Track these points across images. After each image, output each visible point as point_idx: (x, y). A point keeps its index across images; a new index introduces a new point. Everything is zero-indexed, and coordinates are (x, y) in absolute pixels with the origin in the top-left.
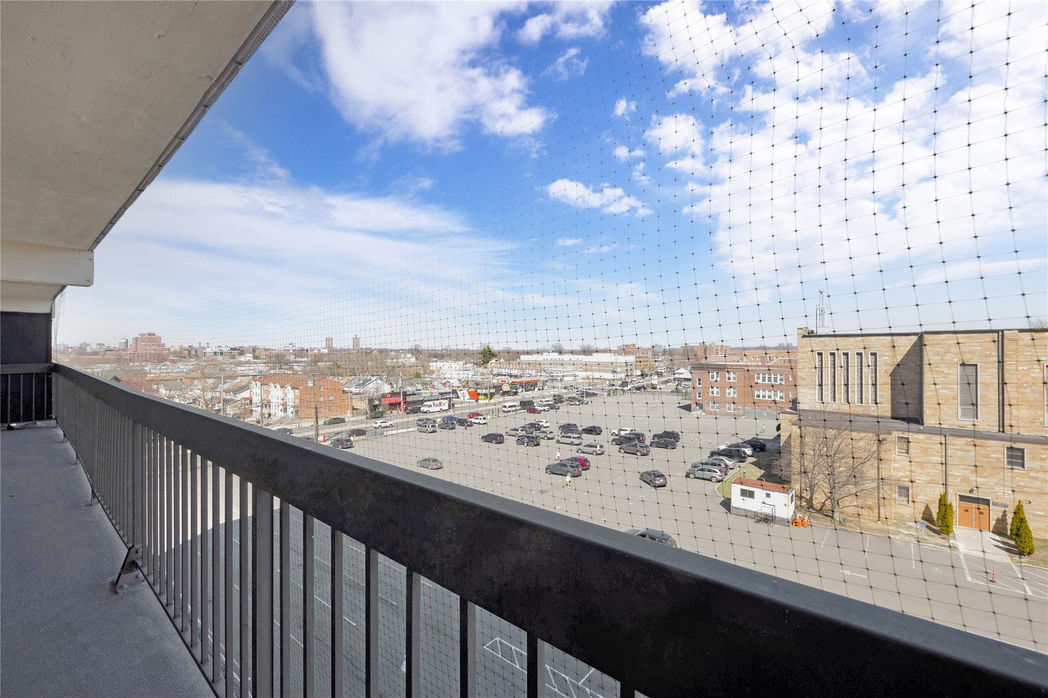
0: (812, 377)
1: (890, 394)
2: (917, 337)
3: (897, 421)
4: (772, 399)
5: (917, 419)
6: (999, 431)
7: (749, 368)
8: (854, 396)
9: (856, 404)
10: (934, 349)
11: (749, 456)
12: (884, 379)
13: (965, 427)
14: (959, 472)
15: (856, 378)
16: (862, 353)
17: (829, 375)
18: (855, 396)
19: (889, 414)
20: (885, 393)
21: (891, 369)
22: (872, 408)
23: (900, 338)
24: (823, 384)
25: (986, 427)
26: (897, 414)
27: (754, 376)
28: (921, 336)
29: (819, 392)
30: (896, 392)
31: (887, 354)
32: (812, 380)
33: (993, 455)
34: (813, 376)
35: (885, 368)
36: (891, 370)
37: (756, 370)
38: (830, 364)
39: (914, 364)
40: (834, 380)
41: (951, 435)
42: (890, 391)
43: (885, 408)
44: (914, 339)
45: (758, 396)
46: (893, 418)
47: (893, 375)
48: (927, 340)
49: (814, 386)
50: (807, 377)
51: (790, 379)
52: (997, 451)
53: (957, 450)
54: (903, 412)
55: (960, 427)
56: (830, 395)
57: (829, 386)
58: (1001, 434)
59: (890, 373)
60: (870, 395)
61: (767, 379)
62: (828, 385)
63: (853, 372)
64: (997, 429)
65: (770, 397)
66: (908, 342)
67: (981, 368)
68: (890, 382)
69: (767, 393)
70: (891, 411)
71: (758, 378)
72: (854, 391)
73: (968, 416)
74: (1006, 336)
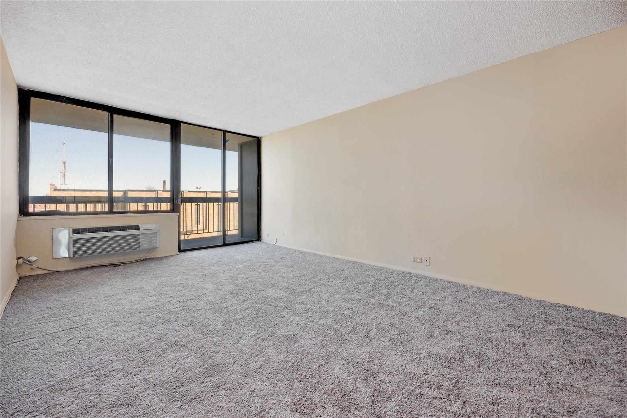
74: (158, 193)
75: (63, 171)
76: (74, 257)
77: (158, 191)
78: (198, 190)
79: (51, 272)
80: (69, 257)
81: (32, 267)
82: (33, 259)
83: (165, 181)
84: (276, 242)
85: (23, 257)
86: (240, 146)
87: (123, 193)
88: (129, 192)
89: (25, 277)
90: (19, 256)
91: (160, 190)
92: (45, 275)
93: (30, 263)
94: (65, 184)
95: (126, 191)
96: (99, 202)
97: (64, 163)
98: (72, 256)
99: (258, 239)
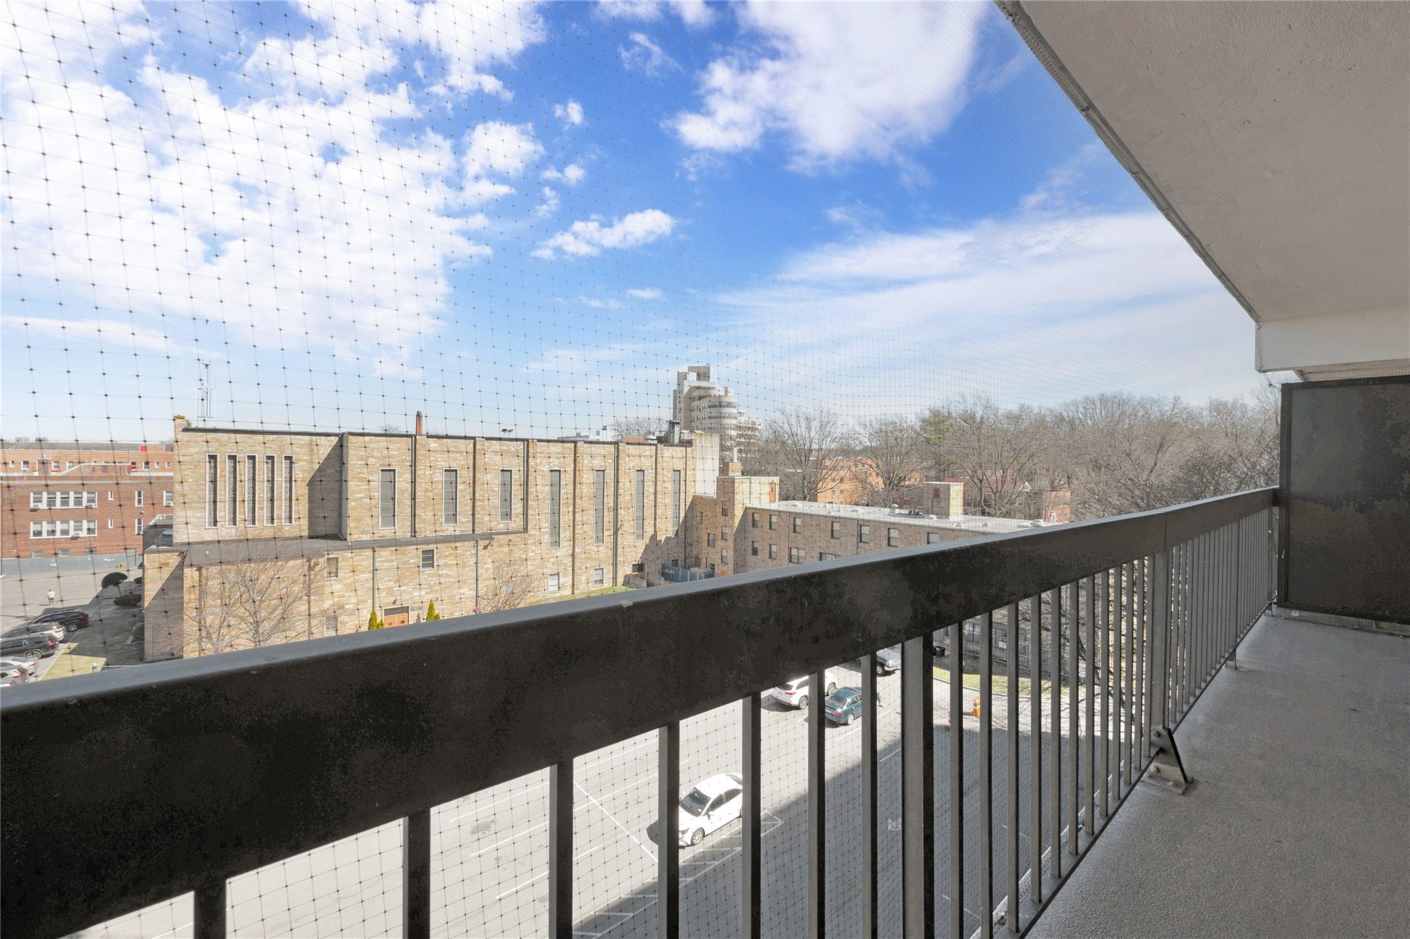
0: (199, 493)
1: (307, 508)
2: (337, 438)
3: (317, 540)
4: (70, 536)
5: (338, 535)
6: (412, 535)
7: (11, 483)
8: (262, 513)
9: (265, 525)
10: (358, 453)
11: (61, 642)
12: (301, 490)
13: (384, 537)
14: (385, 585)
15: (265, 490)
16: (274, 457)
17: (227, 488)
18: (263, 515)
19: (305, 533)
20: (302, 508)
21: (309, 476)
22: (286, 528)
23: (320, 439)
24: (218, 500)
25: (401, 534)
26: (315, 532)
27: (29, 497)
28: (341, 437)
29: (210, 513)
30: (314, 505)
31: (305, 458)
32: (199, 496)
33: (412, 561)
34: (201, 490)
35: (302, 476)
36: (309, 479)
37: (32, 486)
38: (227, 472)
39: (334, 471)
40: (235, 494)
41: (378, 547)
42: (307, 505)
43: (301, 526)
44: (335, 440)
45: (39, 533)
46: (310, 537)
47: (311, 484)
48: (351, 443)
49: (203, 505)
50: (191, 492)
51: (110, 499)
52: (413, 555)
53: (384, 562)
54: (322, 530)
55: (381, 537)
56: (227, 517)
57: (227, 503)
58: (413, 538)
59: (307, 482)
60: (283, 512)
61: (58, 501)
62: (225, 502)
63: (261, 482)
64: (410, 534)
65: (65, 532)
66: (328, 443)
67: (398, 473)
68: (307, 493)
69: (59, 526)
70: (309, 529)
71: (39, 500)
72: (262, 508)
73: (388, 525)
74: (418, 441)
78: (506, 435)
95: (345, 435)
97: (207, 365)
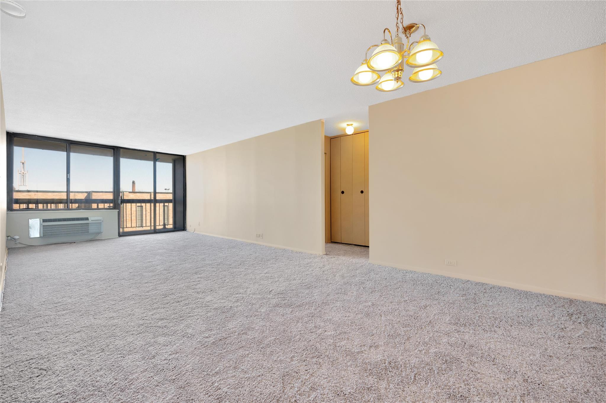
74: (125, 194)
75: (22, 172)
76: (43, 236)
77: (124, 193)
78: (167, 191)
79: (28, 246)
80: (40, 237)
81: (16, 242)
82: (17, 237)
83: (134, 181)
84: (195, 230)
85: (10, 236)
86: (173, 161)
87: (87, 194)
88: (93, 193)
89: (12, 248)
90: (8, 235)
91: (126, 192)
92: (24, 247)
93: (14, 240)
94: (24, 185)
95: (91, 192)
96: (61, 203)
97: (23, 163)
98: (42, 236)
99: (183, 228)
